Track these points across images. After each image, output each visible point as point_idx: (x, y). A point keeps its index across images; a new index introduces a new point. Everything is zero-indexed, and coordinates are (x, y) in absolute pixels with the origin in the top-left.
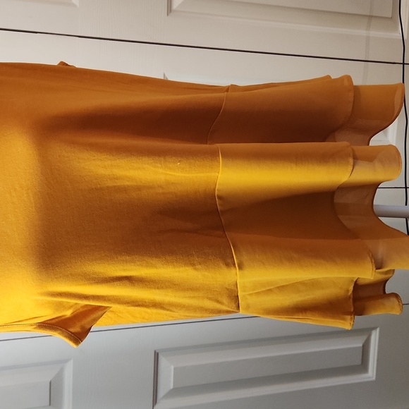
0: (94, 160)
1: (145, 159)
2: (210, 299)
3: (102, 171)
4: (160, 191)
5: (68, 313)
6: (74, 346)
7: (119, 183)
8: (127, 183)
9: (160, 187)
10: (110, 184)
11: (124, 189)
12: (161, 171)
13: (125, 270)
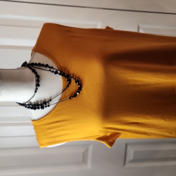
0: (127, 73)
1: (149, 74)
2: (168, 132)
3: (130, 78)
4: (152, 86)
5: (109, 134)
6: (109, 147)
7: (136, 83)
8: (139, 83)
9: (153, 85)
10: (132, 83)
11: (138, 86)
12: (154, 78)
13: (136, 120)
